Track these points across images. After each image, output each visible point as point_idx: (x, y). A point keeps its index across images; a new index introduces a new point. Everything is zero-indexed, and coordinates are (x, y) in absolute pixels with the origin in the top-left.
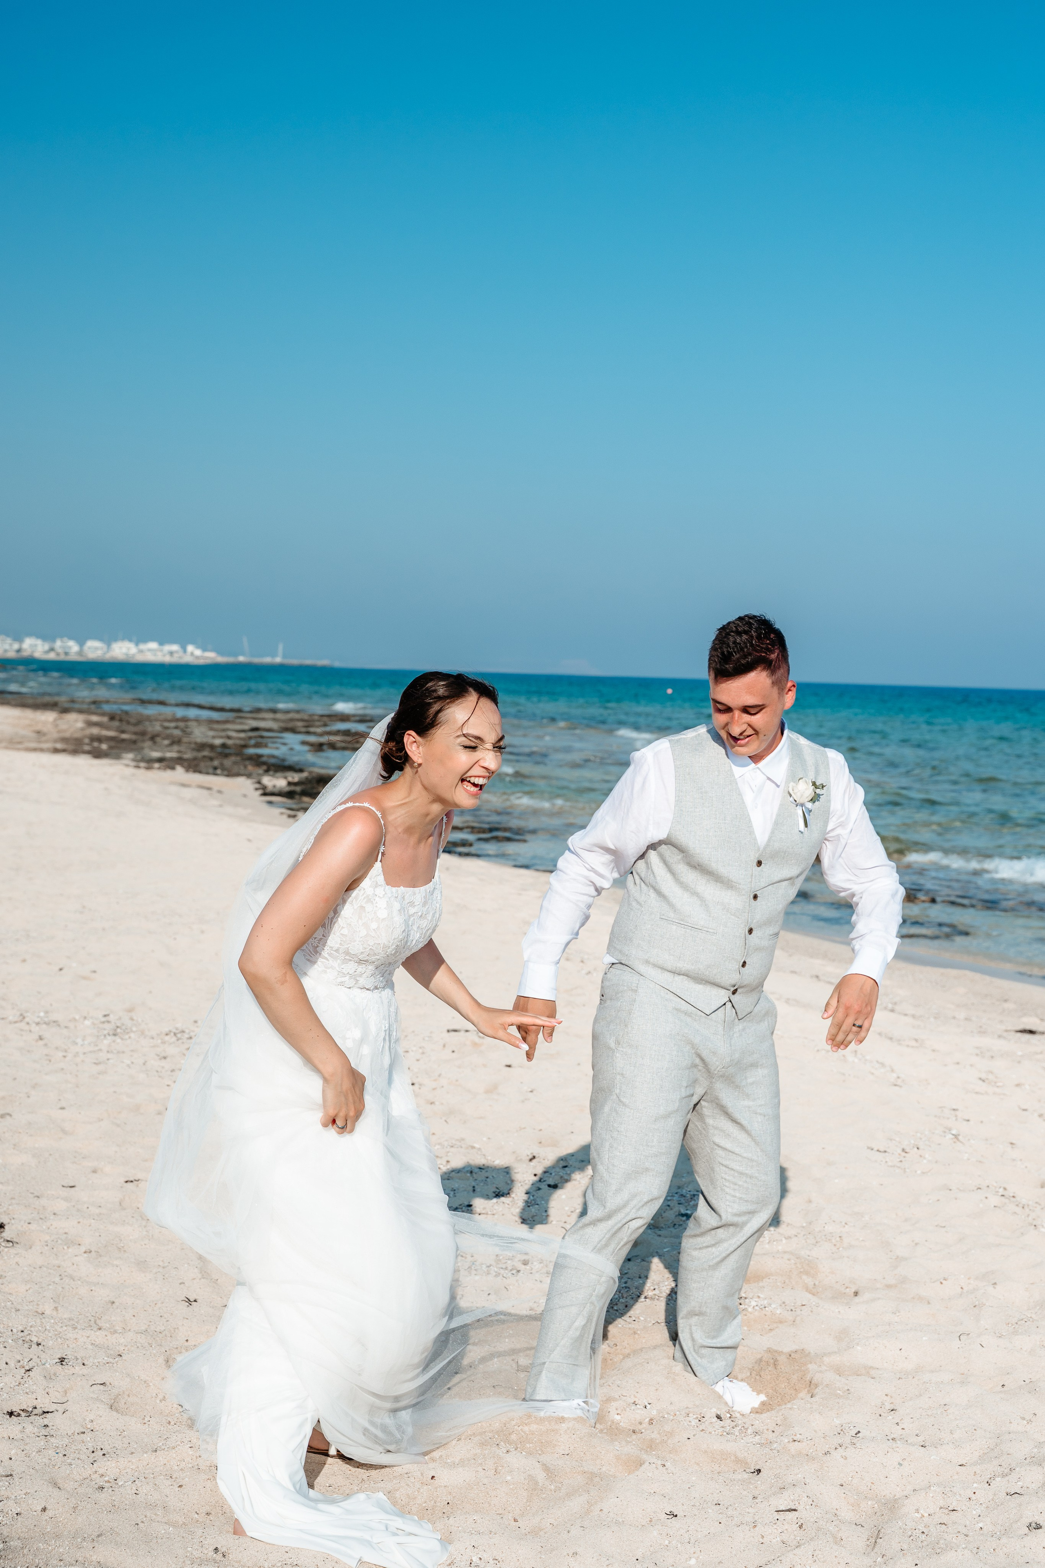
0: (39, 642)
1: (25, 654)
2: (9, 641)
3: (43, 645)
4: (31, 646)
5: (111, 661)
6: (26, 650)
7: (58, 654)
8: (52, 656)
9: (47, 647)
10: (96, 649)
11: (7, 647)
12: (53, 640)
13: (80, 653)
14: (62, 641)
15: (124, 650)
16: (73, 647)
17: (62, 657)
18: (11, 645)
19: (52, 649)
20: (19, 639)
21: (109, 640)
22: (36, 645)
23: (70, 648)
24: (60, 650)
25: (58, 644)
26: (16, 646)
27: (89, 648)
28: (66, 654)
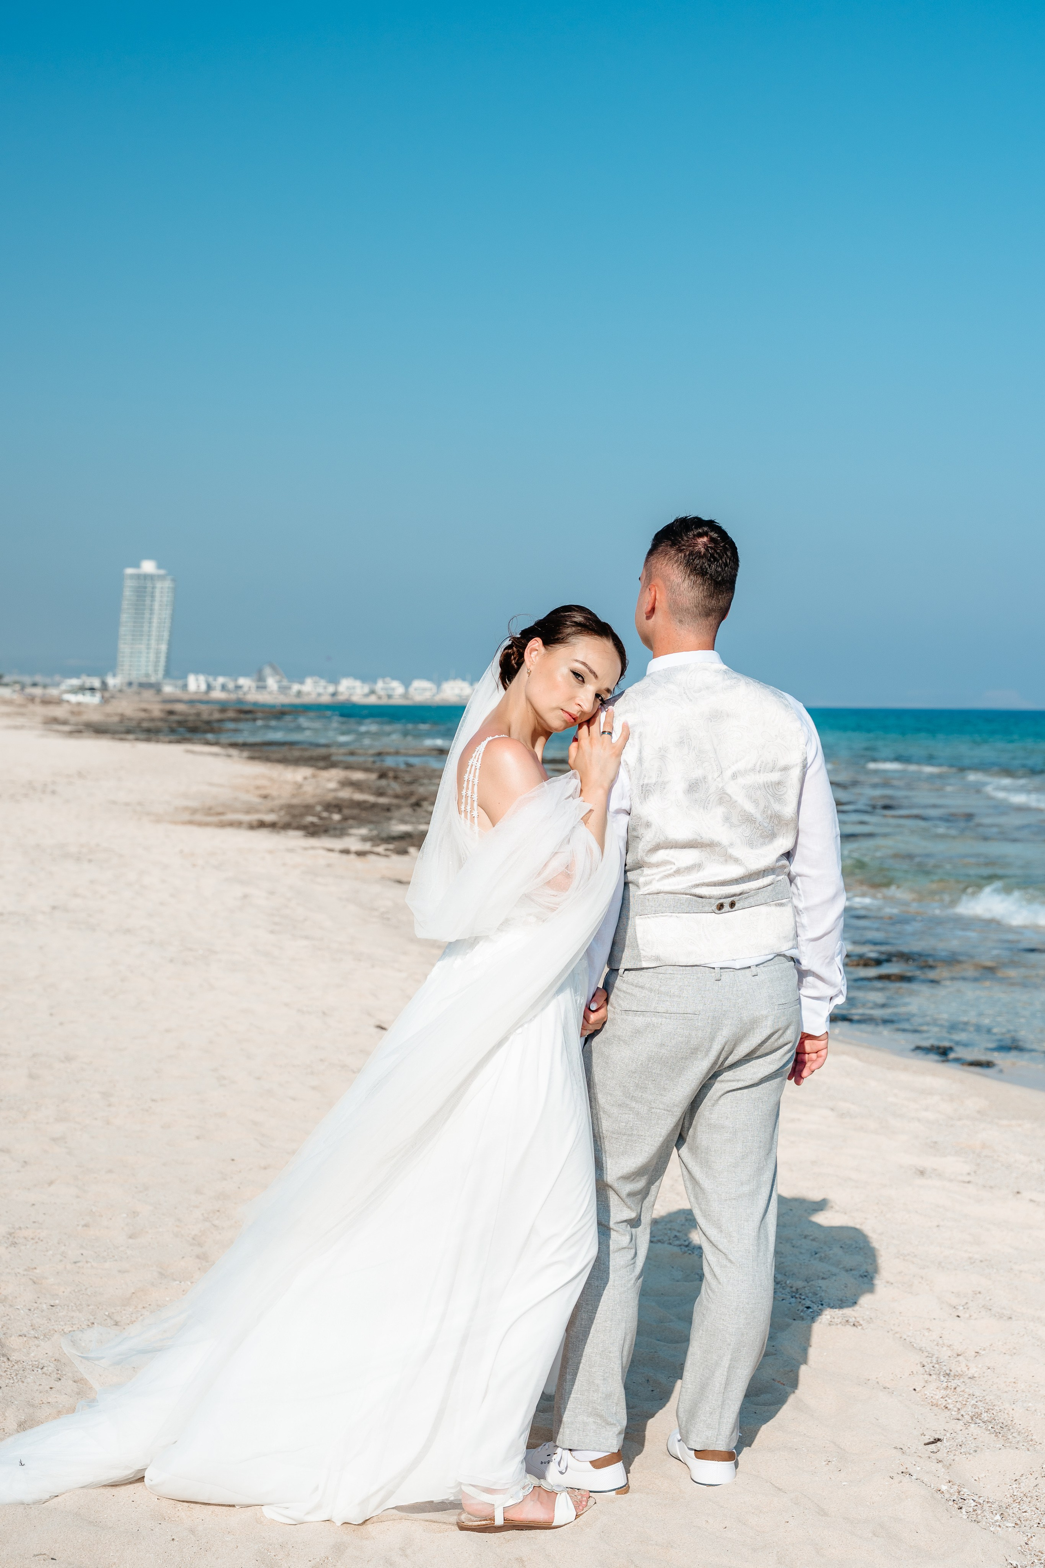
0: (358, 684)
1: (341, 698)
2: (323, 683)
3: (362, 687)
4: (348, 688)
5: (441, 704)
6: (342, 694)
7: (380, 698)
8: (372, 700)
9: (366, 689)
10: (424, 690)
11: (321, 690)
12: (375, 681)
13: (405, 696)
14: (384, 682)
15: (457, 691)
16: (397, 688)
17: (384, 701)
18: (325, 688)
19: (372, 692)
20: (334, 680)
21: (439, 681)
22: (354, 688)
23: (393, 689)
24: (382, 693)
25: (380, 685)
26: (331, 689)
27: (416, 689)
28: (389, 697)
